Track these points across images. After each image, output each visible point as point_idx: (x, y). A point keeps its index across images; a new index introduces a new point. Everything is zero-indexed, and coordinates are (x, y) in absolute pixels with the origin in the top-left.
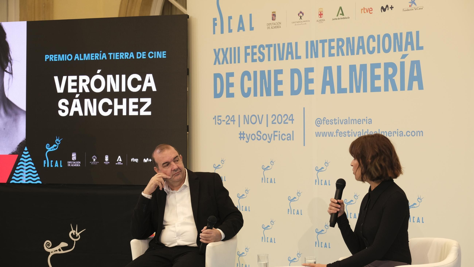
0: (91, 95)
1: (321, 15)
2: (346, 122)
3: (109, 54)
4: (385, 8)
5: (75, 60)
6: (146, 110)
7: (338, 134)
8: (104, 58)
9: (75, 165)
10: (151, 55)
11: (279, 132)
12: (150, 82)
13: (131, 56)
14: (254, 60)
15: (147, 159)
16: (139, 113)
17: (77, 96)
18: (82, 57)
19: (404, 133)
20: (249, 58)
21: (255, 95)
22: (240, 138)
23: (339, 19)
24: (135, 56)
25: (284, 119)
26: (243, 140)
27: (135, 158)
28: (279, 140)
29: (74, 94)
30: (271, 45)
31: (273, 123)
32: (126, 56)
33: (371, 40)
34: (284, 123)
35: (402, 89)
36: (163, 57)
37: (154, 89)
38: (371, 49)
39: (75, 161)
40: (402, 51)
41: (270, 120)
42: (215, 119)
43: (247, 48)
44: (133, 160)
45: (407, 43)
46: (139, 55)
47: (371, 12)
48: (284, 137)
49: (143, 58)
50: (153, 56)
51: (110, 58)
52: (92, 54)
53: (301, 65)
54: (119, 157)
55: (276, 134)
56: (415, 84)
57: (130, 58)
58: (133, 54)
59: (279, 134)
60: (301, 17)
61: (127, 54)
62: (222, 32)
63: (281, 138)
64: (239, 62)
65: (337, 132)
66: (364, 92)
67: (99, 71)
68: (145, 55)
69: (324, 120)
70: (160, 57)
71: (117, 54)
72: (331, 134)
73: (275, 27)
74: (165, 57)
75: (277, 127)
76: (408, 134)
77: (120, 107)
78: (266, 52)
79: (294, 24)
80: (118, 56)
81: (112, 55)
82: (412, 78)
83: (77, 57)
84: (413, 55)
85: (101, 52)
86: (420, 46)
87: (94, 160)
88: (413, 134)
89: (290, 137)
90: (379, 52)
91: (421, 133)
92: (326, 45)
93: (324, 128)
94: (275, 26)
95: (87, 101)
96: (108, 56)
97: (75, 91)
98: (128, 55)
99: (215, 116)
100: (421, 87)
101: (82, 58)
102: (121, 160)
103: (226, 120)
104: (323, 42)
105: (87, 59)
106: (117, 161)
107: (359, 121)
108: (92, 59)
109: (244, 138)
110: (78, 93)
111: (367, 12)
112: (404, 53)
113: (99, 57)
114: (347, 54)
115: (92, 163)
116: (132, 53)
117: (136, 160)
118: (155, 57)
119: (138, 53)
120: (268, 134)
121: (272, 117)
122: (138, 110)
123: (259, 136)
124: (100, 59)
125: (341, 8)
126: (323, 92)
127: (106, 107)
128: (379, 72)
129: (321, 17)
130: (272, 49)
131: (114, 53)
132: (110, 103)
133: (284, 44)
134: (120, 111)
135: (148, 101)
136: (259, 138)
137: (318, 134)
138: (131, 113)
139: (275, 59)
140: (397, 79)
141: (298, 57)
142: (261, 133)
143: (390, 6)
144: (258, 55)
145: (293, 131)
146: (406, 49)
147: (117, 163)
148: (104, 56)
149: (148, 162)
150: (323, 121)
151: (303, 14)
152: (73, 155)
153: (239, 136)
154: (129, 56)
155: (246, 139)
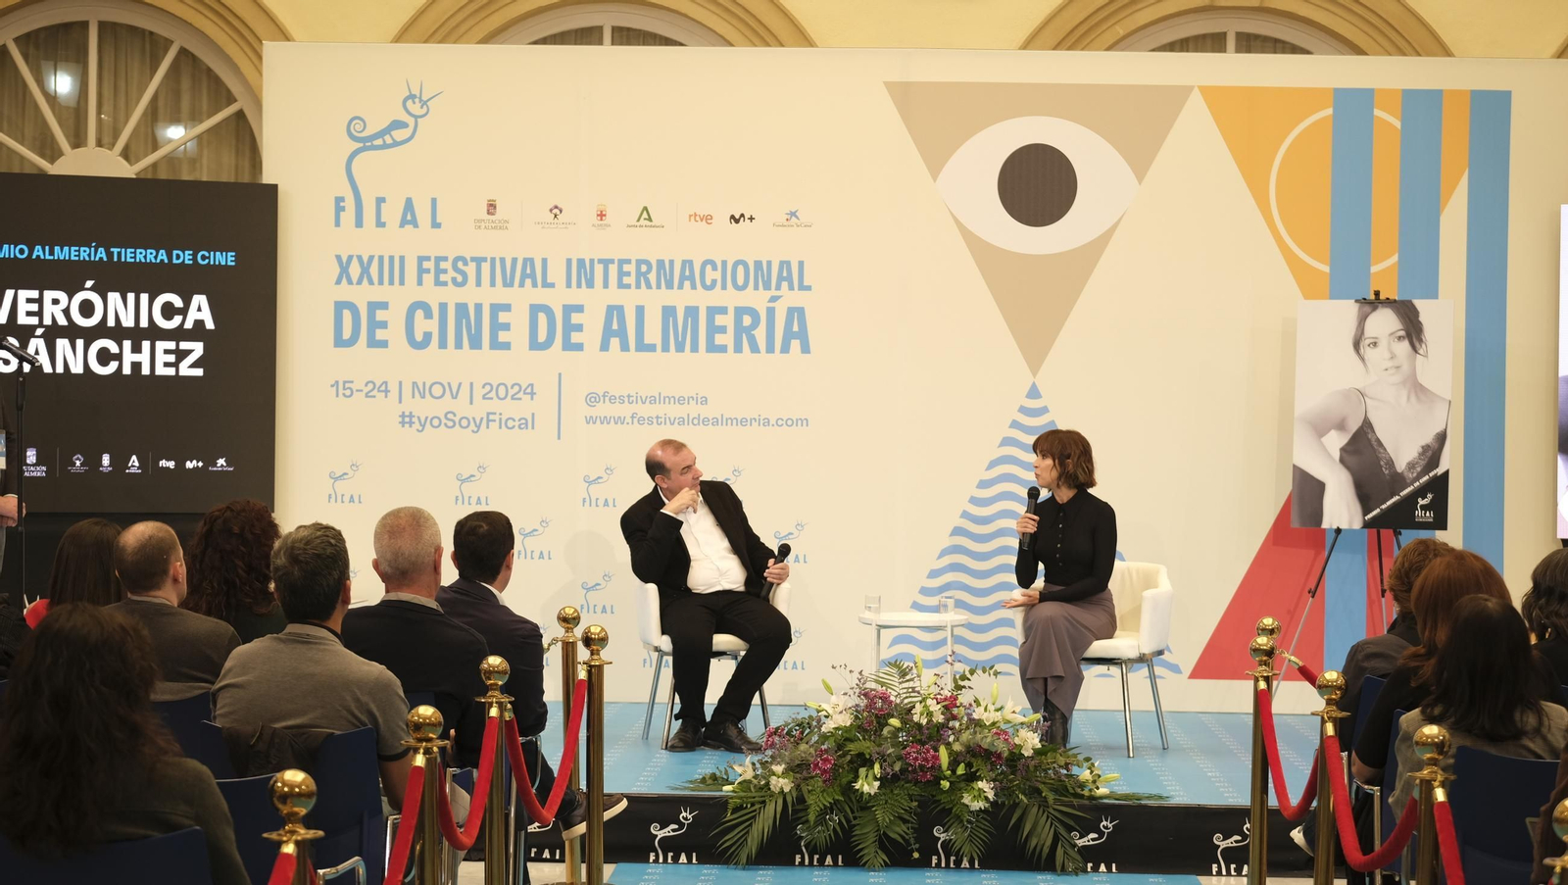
0: (72, 332)
1: (601, 215)
2: (653, 400)
3: (112, 250)
4: (737, 217)
5: (34, 257)
6: (193, 366)
7: (635, 420)
8: (101, 258)
9: (35, 474)
10: (204, 258)
11: (501, 414)
12: (200, 310)
13: (160, 258)
14: (438, 283)
15: (195, 462)
16: (177, 371)
17: (39, 331)
18: (52, 253)
19: (773, 421)
20: (428, 278)
21: (443, 345)
22: (403, 423)
23: (641, 226)
24: (170, 256)
25: (511, 392)
26: (411, 426)
27: (168, 460)
28: (500, 428)
29: (33, 328)
30: (484, 259)
31: (484, 398)
32: (149, 256)
33: (709, 267)
34: (513, 398)
35: (770, 349)
36: (229, 263)
37: (210, 325)
38: (708, 283)
39: (33, 465)
40: (770, 289)
41: (478, 392)
42: (335, 388)
43: (421, 259)
44: (163, 463)
45: (780, 279)
46: (178, 257)
47: (709, 221)
48: (510, 423)
49: (187, 262)
50: (207, 261)
51: (115, 259)
52: (73, 249)
53: (557, 298)
54: (134, 458)
55: (491, 417)
56: (795, 344)
57: (158, 261)
58: (164, 254)
59: (500, 419)
60: (556, 216)
61: (151, 254)
62: (359, 223)
63: (505, 424)
64: (402, 283)
65: (633, 417)
66: (692, 351)
67: (89, 284)
68: (191, 257)
69: (604, 396)
70: (223, 263)
71: (129, 250)
72: (620, 420)
73: (495, 228)
74: (233, 264)
75: (494, 405)
76: (780, 422)
77: (136, 358)
78: (471, 269)
79: (541, 226)
80: (133, 255)
81: (119, 254)
82: (788, 336)
83: (38, 251)
84: (790, 298)
85: (94, 244)
86: (805, 284)
87: (78, 463)
88: (790, 422)
89: (524, 424)
90: (724, 287)
91: (805, 422)
92: (613, 269)
93: (604, 409)
94: (493, 225)
95: (62, 344)
96: (110, 255)
97: (34, 321)
98: (154, 254)
99: (337, 382)
100: (806, 349)
101: (50, 255)
102: (137, 464)
103: (366, 390)
104: (606, 263)
105: (62, 258)
106: (130, 465)
107: (681, 400)
108: (73, 258)
109: (411, 423)
110: (41, 325)
111: (702, 220)
112: (774, 292)
113: (89, 255)
114: (659, 287)
115: (73, 470)
116: (162, 252)
117: (171, 464)
118: (212, 263)
119: (175, 252)
120: (474, 419)
121: (483, 387)
122: (176, 365)
123: (450, 421)
124: (92, 259)
125: (645, 209)
126: (605, 347)
127: (104, 357)
128: (726, 320)
129: (601, 220)
130: (486, 267)
131: (123, 250)
132: (114, 348)
133: (515, 261)
134: (136, 366)
135: (198, 348)
136: (450, 424)
137: (590, 420)
138: (161, 371)
139: (493, 284)
140: (760, 334)
141: (546, 285)
142: (455, 415)
143: (747, 216)
144: (452, 273)
145: (533, 414)
146: (778, 288)
147: (129, 468)
148: (102, 254)
149: (196, 469)
150: (602, 398)
151: (561, 212)
152: (28, 453)
153: (400, 419)
154: (156, 258)
155: (417, 426)
